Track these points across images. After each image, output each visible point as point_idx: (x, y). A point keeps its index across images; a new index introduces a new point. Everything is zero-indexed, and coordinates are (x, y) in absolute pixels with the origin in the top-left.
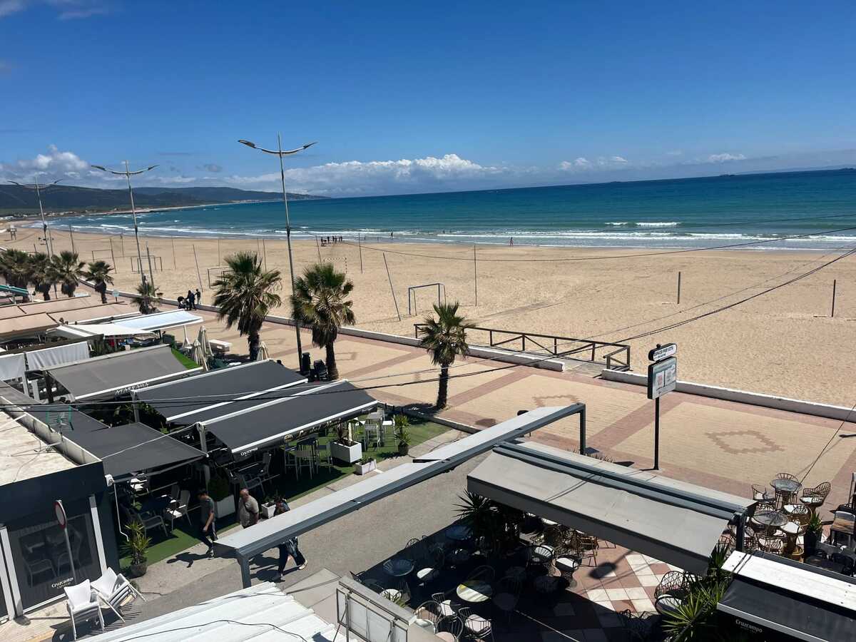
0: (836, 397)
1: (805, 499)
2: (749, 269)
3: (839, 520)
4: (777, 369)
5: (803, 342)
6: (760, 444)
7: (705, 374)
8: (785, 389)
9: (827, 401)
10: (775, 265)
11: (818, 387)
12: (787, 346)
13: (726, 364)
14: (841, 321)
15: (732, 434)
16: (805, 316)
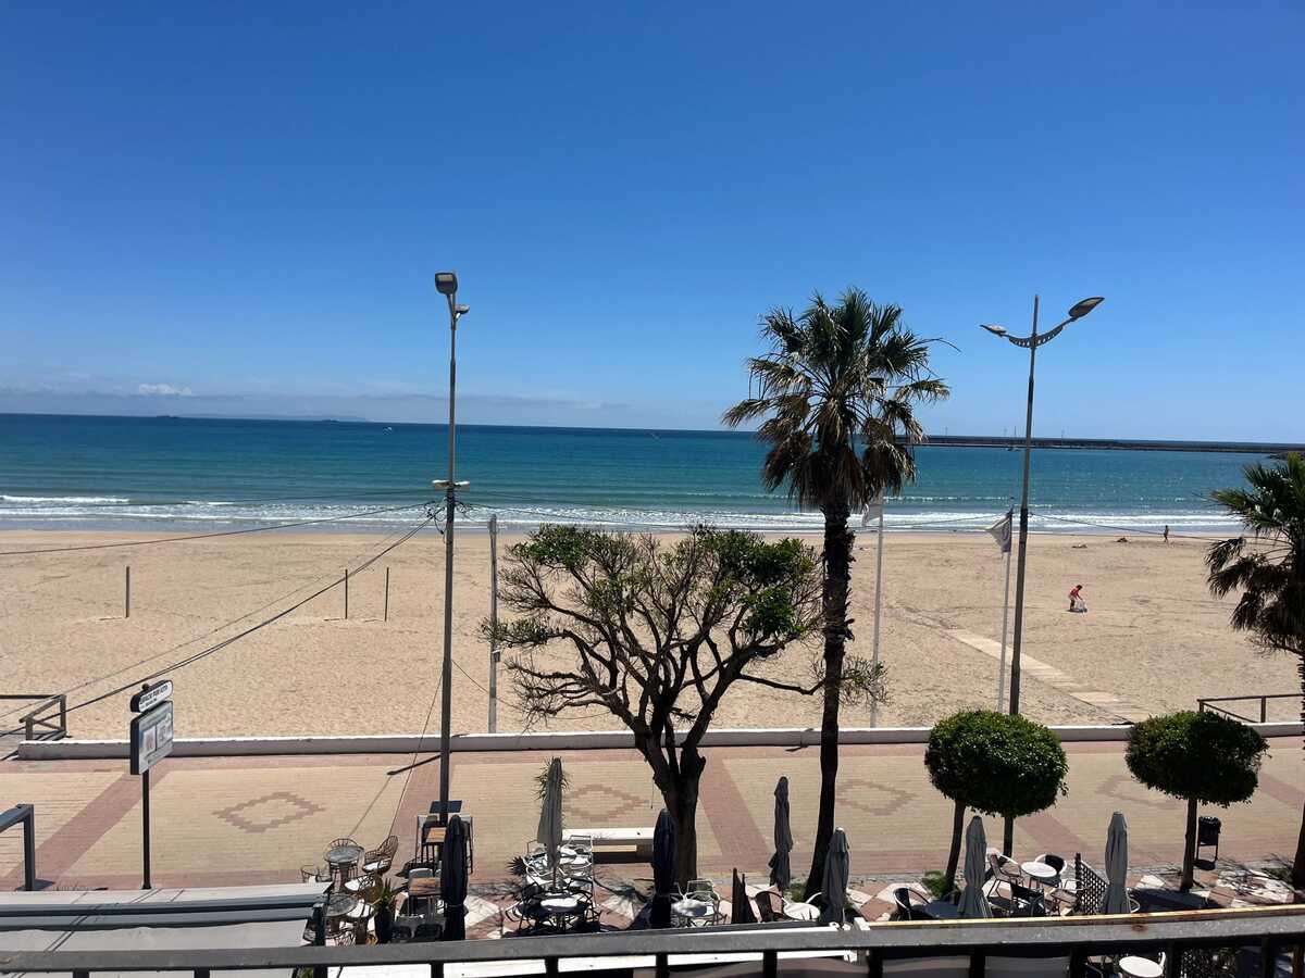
0: (372, 723)
1: (369, 867)
2: (226, 558)
3: (416, 881)
4: (293, 698)
5: (318, 657)
6: (293, 808)
7: (194, 722)
8: (308, 725)
9: (363, 731)
10: (260, 551)
11: (348, 714)
12: (299, 665)
13: (221, 702)
14: (358, 623)
15: (252, 803)
16: (314, 620)
